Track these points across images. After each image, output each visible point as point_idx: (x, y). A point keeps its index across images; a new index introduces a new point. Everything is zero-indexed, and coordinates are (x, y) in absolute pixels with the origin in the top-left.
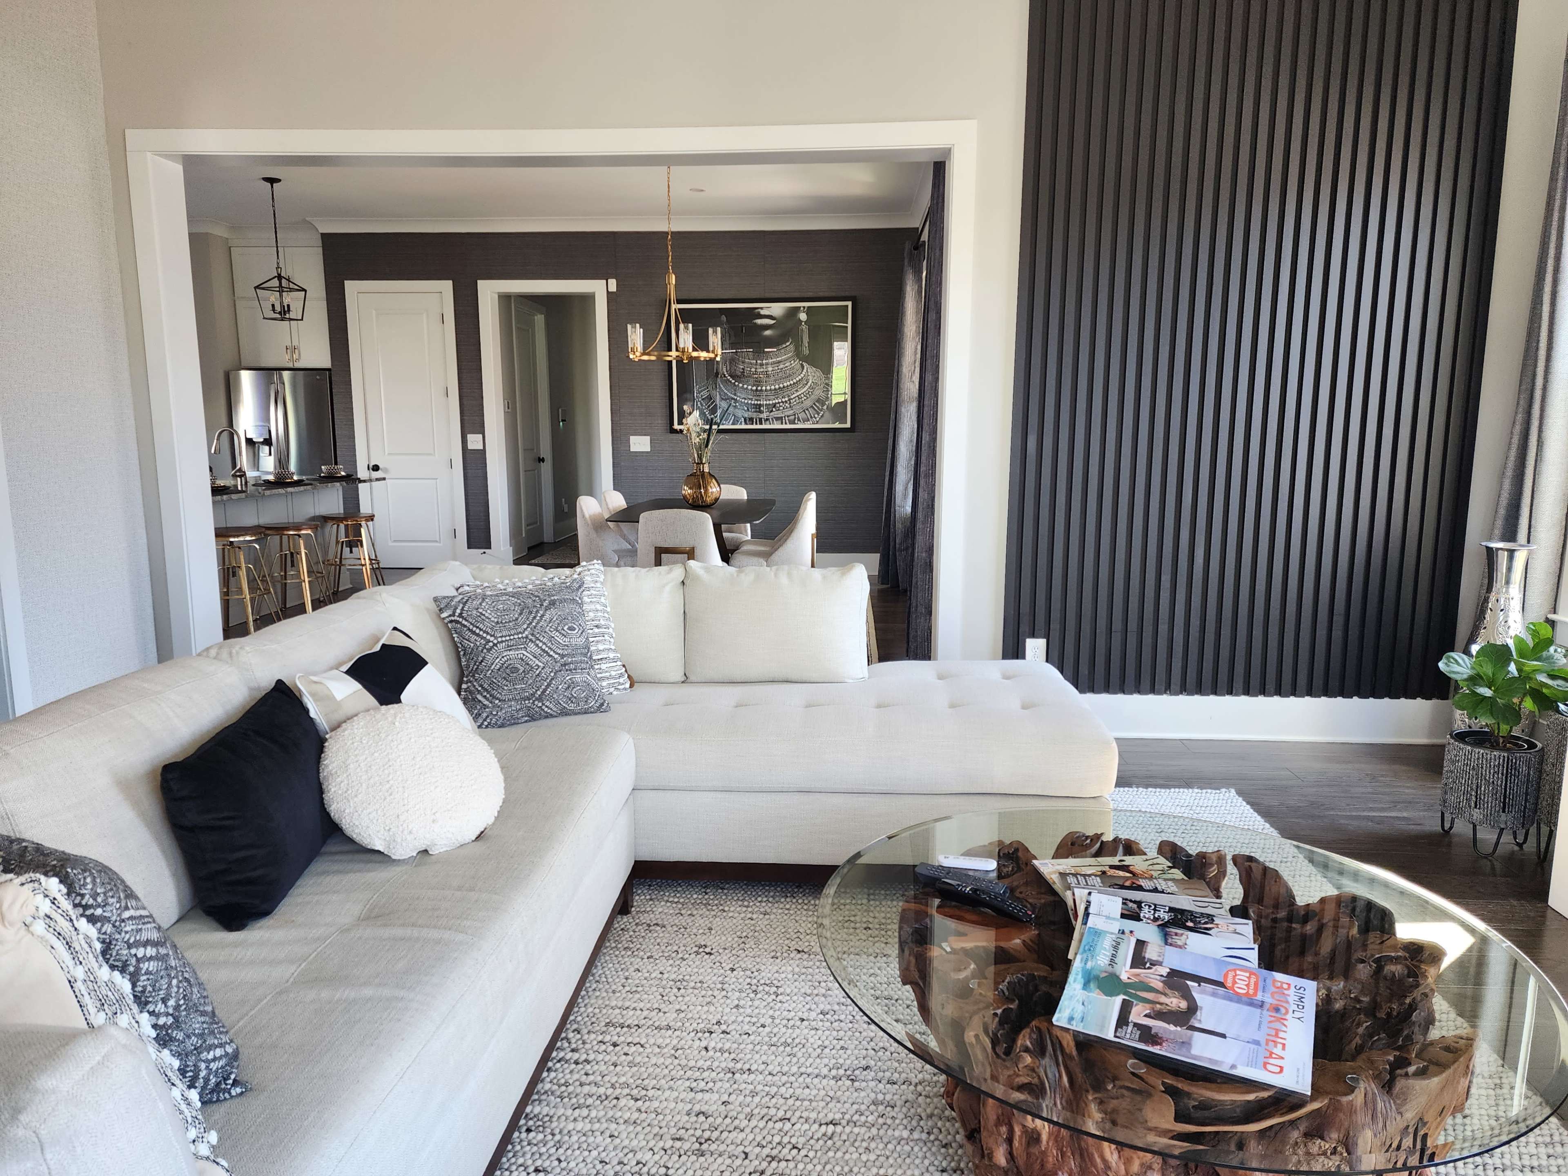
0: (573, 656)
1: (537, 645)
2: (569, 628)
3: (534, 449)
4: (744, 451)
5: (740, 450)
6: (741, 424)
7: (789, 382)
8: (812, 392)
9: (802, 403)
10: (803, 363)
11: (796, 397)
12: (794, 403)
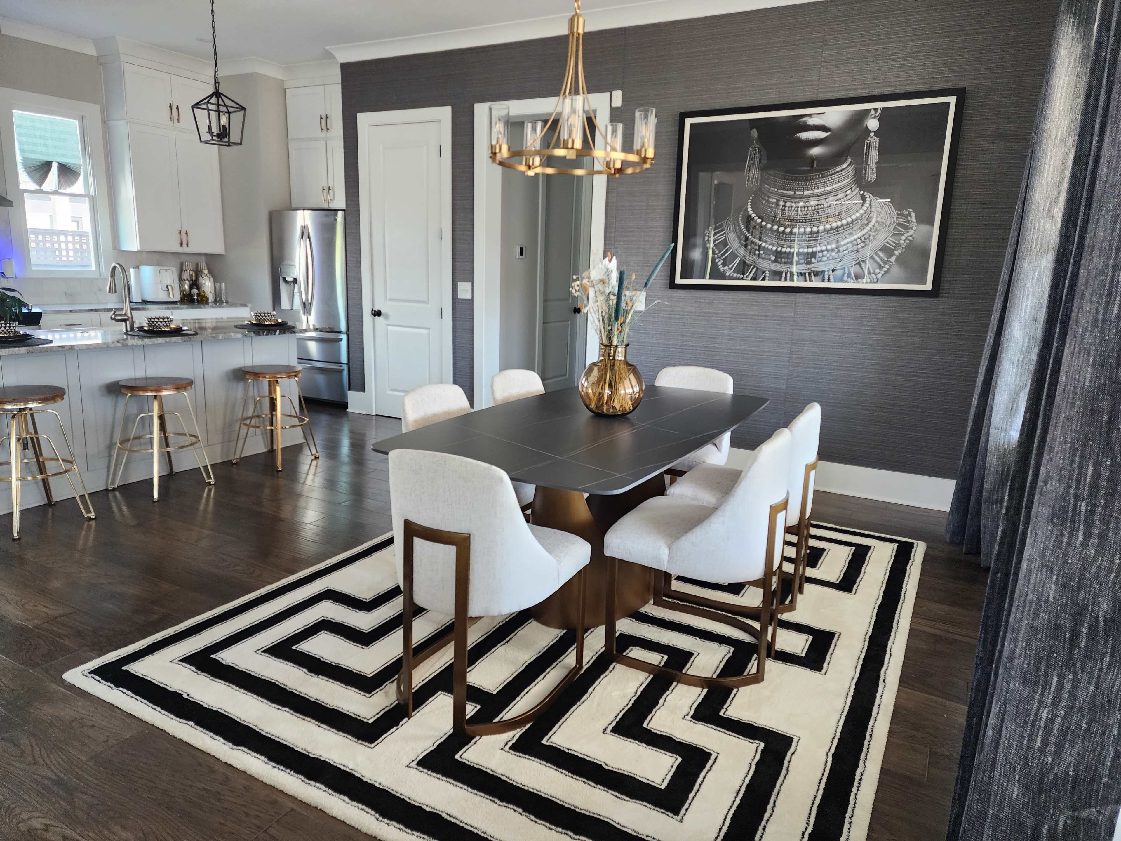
3: (568, 300)
4: (764, 316)
5: (760, 314)
6: (764, 279)
7: (840, 221)
8: (874, 236)
9: (858, 252)
10: (866, 193)
11: (848, 243)
12: (845, 252)
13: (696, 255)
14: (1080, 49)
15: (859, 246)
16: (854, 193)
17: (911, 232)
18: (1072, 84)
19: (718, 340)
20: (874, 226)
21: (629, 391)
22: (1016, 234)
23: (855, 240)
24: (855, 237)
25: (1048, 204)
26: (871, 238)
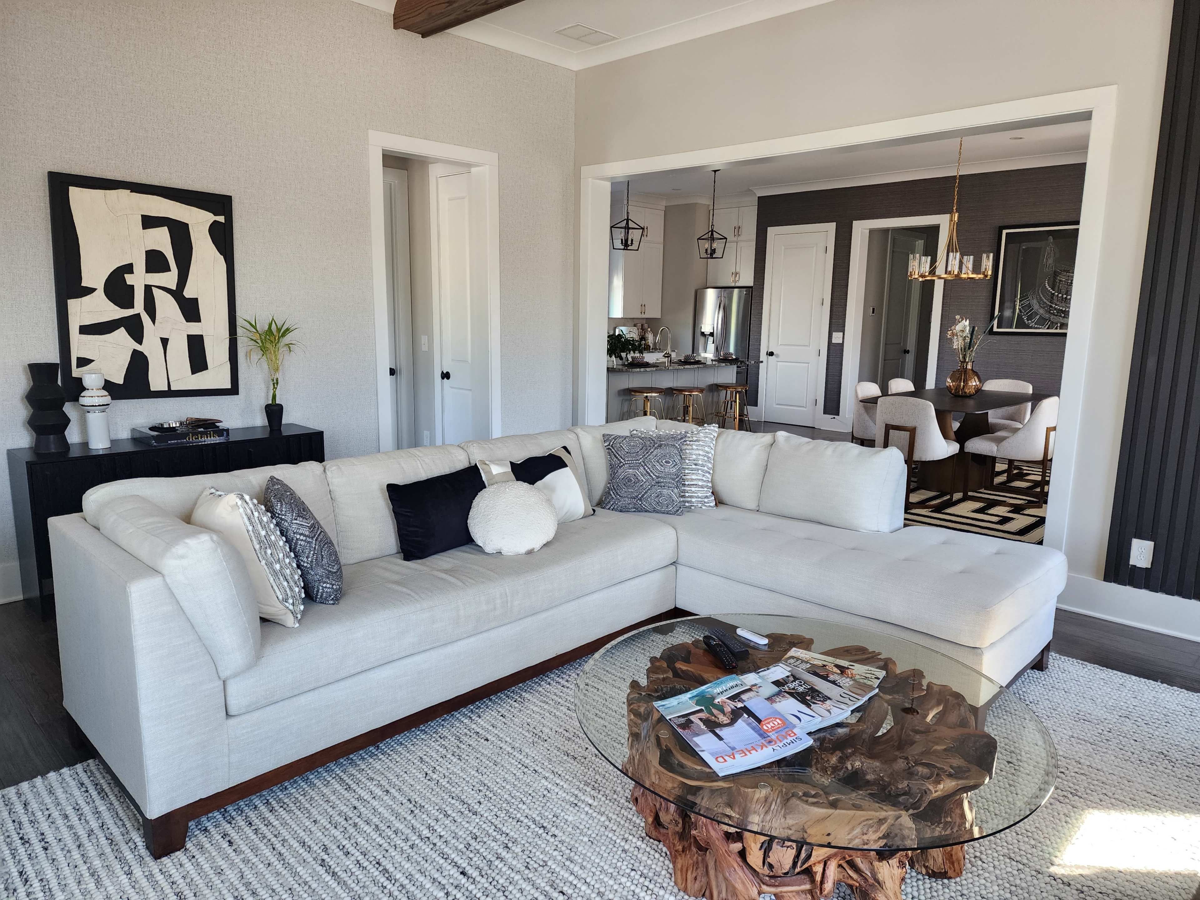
0: (664, 478)
1: (645, 469)
2: (666, 462)
3: (900, 343)
6: (1056, 328)
13: (1007, 313)
21: (974, 384)
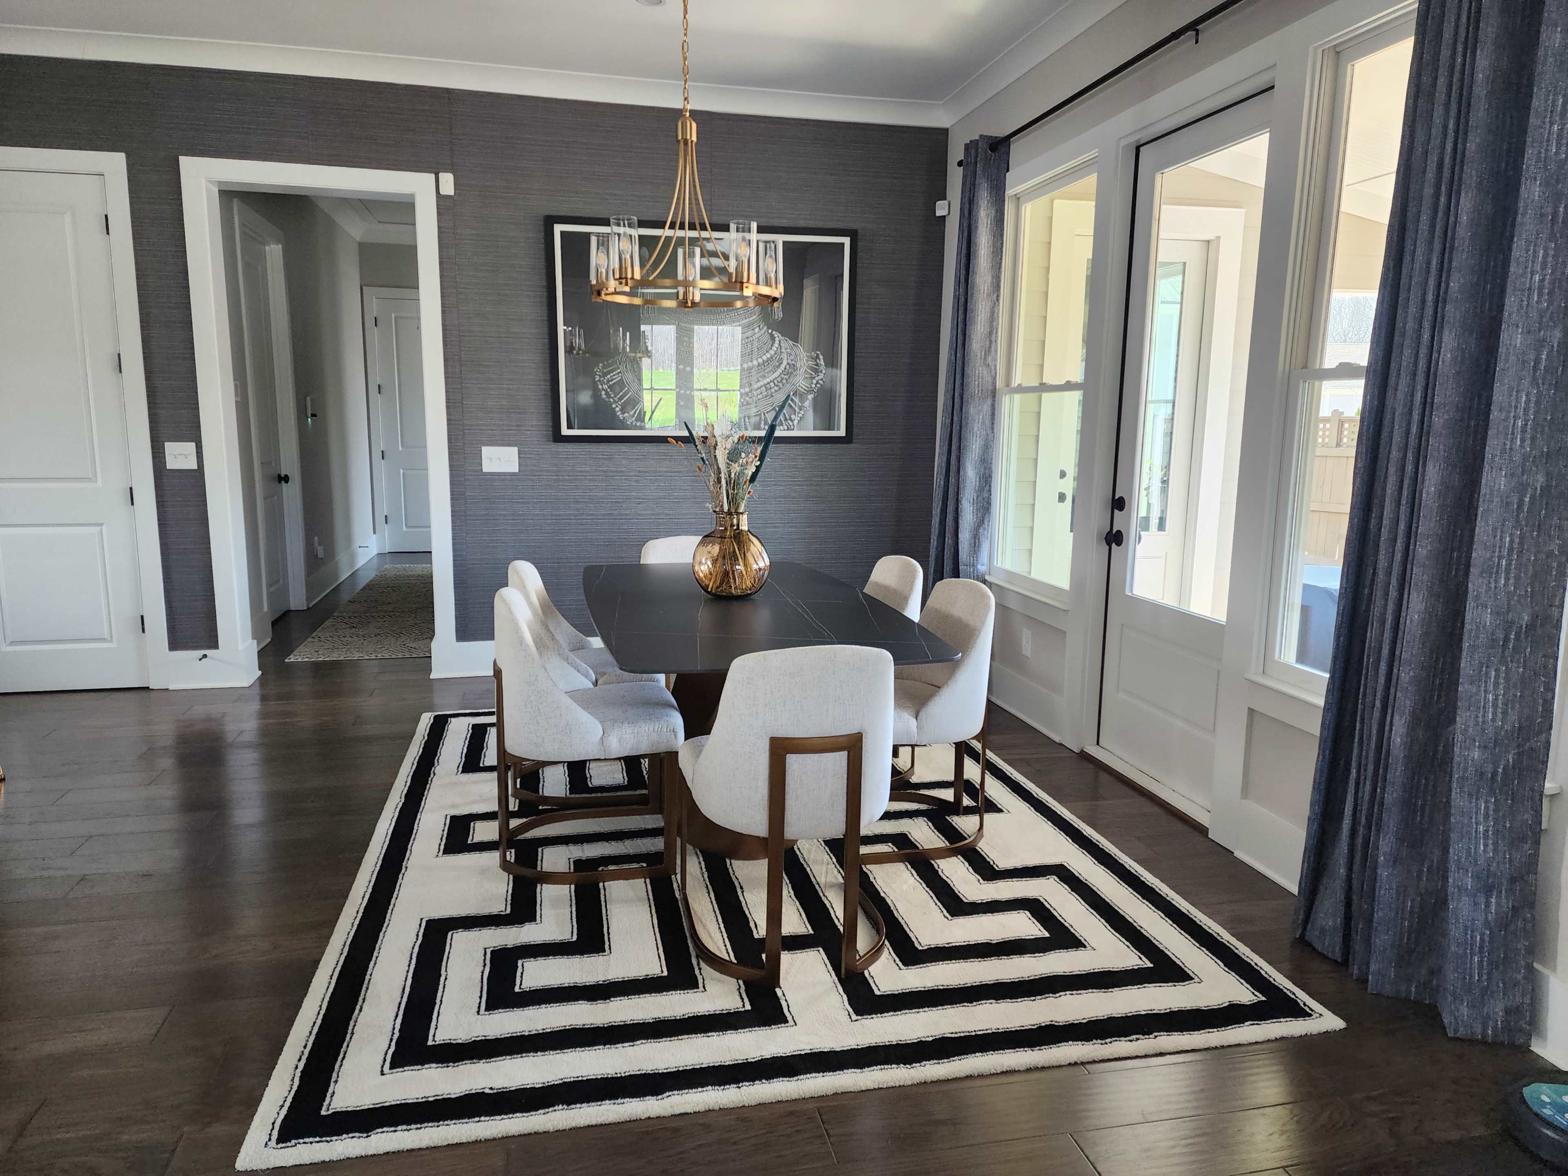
4: (677, 472)
5: (673, 470)
7: (752, 361)
8: (786, 380)
9: (772, 396)
10: (774, 333)
11: (761, 387)
12: (759, 397)
14: (993, 212)
15: (773, 390)
16: (763, 332)
17: (821, 376)
18: (991, 242)
19: (624, 505)
20: (785, 369)
22: (952, 381)
23: (768, 383)
24: (768, 380)
25: (983, 353)
26: (784, 381)
